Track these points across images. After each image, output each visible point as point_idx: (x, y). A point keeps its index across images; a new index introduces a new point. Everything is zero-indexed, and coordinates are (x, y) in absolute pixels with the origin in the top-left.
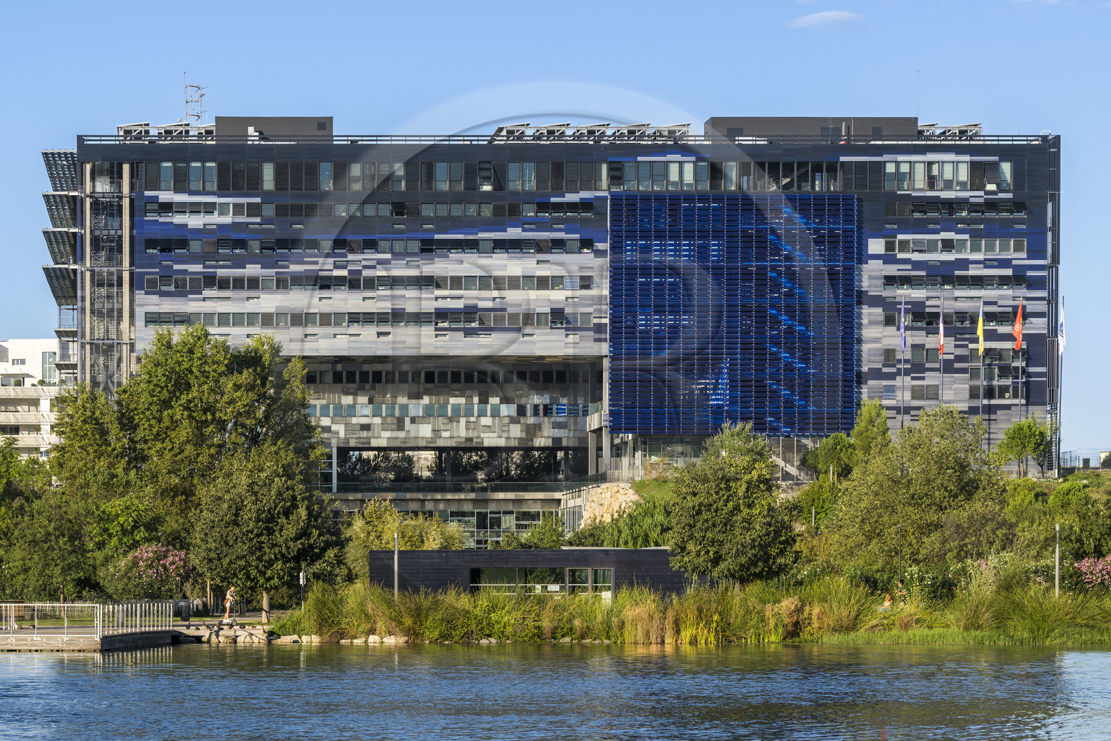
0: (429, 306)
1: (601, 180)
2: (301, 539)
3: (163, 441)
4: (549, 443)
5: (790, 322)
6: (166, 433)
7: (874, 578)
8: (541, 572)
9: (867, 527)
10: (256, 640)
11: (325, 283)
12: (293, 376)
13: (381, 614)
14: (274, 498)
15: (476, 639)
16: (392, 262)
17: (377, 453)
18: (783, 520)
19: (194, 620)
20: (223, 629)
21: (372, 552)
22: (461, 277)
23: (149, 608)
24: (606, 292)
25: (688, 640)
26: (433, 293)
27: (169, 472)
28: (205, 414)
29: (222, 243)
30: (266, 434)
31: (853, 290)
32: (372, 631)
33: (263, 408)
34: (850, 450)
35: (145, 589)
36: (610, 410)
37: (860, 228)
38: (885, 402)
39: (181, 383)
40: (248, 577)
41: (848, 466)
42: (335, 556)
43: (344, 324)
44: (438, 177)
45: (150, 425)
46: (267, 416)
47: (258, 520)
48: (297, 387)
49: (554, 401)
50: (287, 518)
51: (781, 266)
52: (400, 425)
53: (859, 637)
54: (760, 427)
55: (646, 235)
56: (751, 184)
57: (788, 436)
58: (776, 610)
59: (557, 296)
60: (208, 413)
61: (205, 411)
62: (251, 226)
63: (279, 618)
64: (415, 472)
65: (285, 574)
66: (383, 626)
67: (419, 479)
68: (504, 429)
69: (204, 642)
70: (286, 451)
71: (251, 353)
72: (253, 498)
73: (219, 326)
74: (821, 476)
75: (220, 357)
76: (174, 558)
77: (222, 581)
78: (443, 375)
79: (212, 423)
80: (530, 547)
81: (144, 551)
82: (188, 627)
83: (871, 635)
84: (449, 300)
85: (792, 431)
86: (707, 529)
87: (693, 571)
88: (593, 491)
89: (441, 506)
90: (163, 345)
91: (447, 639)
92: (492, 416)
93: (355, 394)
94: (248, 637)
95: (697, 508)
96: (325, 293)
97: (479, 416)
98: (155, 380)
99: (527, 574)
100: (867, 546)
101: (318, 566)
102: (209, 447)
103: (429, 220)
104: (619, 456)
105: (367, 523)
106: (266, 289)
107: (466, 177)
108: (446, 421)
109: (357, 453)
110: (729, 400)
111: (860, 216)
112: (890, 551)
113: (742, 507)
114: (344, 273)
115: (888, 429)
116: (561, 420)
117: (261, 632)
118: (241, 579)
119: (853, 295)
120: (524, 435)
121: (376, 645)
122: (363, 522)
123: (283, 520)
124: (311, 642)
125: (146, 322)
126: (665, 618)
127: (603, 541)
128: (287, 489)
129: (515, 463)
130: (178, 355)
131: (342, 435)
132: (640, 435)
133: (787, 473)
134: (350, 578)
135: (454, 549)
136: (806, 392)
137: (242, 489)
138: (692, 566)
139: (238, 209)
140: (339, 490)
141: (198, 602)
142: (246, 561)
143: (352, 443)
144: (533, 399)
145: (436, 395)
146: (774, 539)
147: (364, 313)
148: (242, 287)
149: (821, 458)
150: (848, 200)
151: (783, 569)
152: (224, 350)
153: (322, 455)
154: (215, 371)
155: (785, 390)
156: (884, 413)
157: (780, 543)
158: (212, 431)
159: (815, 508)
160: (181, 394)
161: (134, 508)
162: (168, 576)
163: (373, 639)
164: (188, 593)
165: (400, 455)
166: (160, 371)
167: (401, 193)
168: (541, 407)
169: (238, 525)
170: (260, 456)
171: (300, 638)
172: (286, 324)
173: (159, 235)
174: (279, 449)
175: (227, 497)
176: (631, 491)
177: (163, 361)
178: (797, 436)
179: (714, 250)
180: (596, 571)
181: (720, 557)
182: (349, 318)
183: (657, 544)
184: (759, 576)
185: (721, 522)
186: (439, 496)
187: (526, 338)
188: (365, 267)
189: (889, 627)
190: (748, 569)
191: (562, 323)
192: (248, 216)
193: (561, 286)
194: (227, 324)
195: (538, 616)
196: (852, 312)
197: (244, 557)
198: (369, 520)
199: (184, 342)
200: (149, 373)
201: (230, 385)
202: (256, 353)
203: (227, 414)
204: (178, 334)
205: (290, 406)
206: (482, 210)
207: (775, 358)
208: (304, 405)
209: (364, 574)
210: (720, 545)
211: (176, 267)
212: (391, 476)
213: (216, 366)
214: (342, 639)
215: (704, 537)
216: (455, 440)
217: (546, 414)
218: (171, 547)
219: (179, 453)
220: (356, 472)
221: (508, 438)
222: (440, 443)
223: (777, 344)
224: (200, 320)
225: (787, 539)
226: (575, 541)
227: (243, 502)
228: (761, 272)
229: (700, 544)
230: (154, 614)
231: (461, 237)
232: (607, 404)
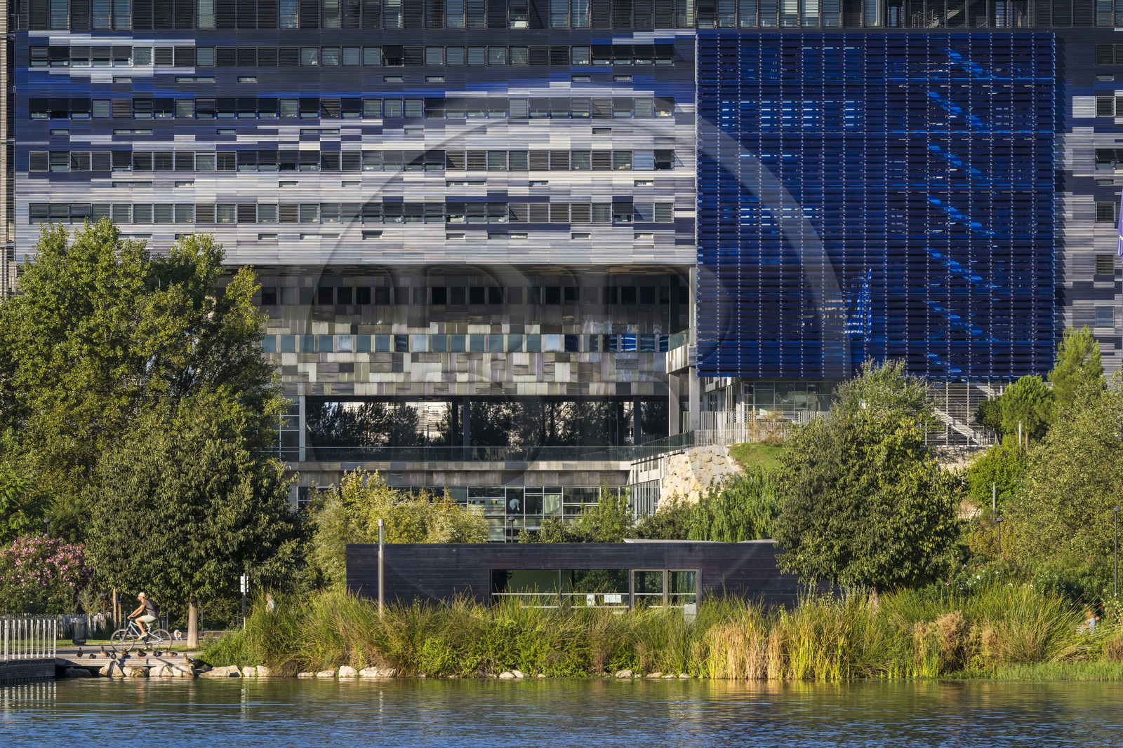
0: (439, 194)
1: (685, 13)
2: (243, 527)
3: (53, 387)
4: (612, 390)
5: (960, 217)
6: (57, 375)
7: (1079, 586)
8: (596, 576)
9: (1070, 512)
10: (177, 673)
11: (290, 162)
12: (241, 295)
13: (356, 635)
14: (204, 468)
15: (495, 672)
16: (384, 130)
17: (363, 404)
18: (940, 501)
19: (92, 644)
20: (129, 657)
21: (350, 547)
22: (482, 153)
23: (29, 626)
24: (693, 174)
25: (800, 674)
26: (443, 175)
27: (62, 432)
28: (113, 348)
29: (140, 103)
30: (201, 377)
31: (1050, 170)
32: (344, 660)
33: (197, 341)
34: (1047, 400)
35: (23, 600)
36: (699, 343)
37: (1060, 81)
38: (1098, 331)
39: (78, 305)
40: (167, 582)
41: (1044, 423)
42: (293, 551)
43: (315, 220)
44: (450, 10)
45: (34, 365)
46: (203, 352)
47: (182, 500)
48: (246, 309)
49: (619, 329)
50: (224, 498)
51: (946, 136)
52: (397, 367)
53: (1050, 670)
54: (916, 367)
55: (750, 90)
56: (903, 19)
57: (958, 381)
58: (929, 630)
59: (623, 179)
60: (118, 347)
61: (113, 344)
62: (181, 80)
63: (211, 641)
64: (419, 432)
65: (220, 577)
66: (360, 653)
67: (422, 440)
68: (547, 369)
69: (103, 676)
70: (230, 401)
71: (179, 261)
72: (175, 469)
73: (135, 223)
74: (1005, 438)
75: (135, 268)
76: (65, 555)
77: (130, 589)
78: (458, 292)
79: (123, 362)
80: (581, 540)
81: (23, 544)
82: (80, 654)
83: (1068, 667)
84: (466, 184)
85: (964, 373)
86: (830, 514)
87: (810, 574)
88: (675, 459)
89: (456, 481)
90: (53, 250)
91: (452, 672)
92: (529, 351)
93: (331, 320)
94: (165, 669)
95: (815, 484)
96: (288, 176)
97: (511, 351)
98: (41, 299)
99: (576, 579)
100: (1068, 539)
101: (268, 567)
102: (119, 396)
103: (437, 71)
104: (713, 408)
105: (346, 505)
106: (203, 169)
107: (490, 9)
108: (462, 359)
109: (335, 404)
110: (871, 328)
111: (1060, 63)
112: (1103, 546)
113: (880, 482)
114: (314, 146)
115: (1102, 370)
116: (629, 356)
117: (185, 661)
118: (157, 585)
119: (1051, 178)
120: (575, 379)
121: (351, 679)
122: (339, 504)
123: (217, 501)
124: (257, 676)
125: (31, 217)
126: (768, 642)
127: (687, 531)
128: (224, 456)
129: (564, 419)
130: (75, 264)
131: (313, 377)
132: (743, 379)
133: (956, 433)
134: (320, 583)
135: (470, 542)
136: (983, 316)
137: (159, 456)
138: (809, 568)
139: (163, 56)
140: (308, 458)
141: (99, 618)
142: (165, 560)
143: (328, 391)
144: (588, 327)
145: (449, 321)
146: (928, 528)
147: (344, 204)
148: (169, 167)
149: (1005, 412)
150: (1043, 40)
151: (942, 571)
152: (141, 258)
153: (282, 407)
154: (127, 287)
155: (952, 313)
156: (1097, 346)
157: (937, 534)
158: (123, 373)
159: (998, 484)
160: (79, 319)
161: (8, 483)
162: (57, 581)
163: (345, 672)
164: (85, 606)
165: (397, 407)
166: (49, 287)
167: (398, 31)
168: (600, 339)
169: (153, 507)
170: (192, 409)
171: (240, 669)
172: (232, 219)
173: (50, 93)
174: (220, 398)
175: (137, 467)
176: (730, 460)
177: (54, 272)
178: (971, 380)
179: (848, 113)
180: (675, 575)
181: (849, 554)
182: (322, 211)
183: (765, 536)
184: (906, 582)
185: (850, 504)
186: (452, 466)
187: (578, 240)
188: (345, 138)
189: (1095, 655)
190: (890, 572)
191: (629, 218)
192: (177, 65)
193: (628, 165)
194: (146, 220)
195: (584, 639)
196: (1050, 201)
197: (162, 553)
198: (348, 500)
199: (83, 246)
200: (33, 290)
201: (150, 307)
202: (187, 261)
203: (144, 348)
204: (75, 233)
205: (238, 337)
206: (514, 55)
207: (938, 268)
208: (255, 335)
209: (341, 578)
210: (849, 537)
211: (73, 139)
212: (384, 438)
213: (129, 279)
214: (300, 671)
215: (826, 525)
216: (476, 386)
217: (606, 349)
218: (61, 539)
219: (76, 405)
220: (333, 432)
221: (552, 383)
222: (455, 390)
223: (942, 248)
224: (108, 215)
225: (947, 529)
226: (646, 531)
227: (160, 473)
228: (917, 143)
229: (821, 535)
230: (35, 636)
231: (483, 94)
232: (695, 333)
